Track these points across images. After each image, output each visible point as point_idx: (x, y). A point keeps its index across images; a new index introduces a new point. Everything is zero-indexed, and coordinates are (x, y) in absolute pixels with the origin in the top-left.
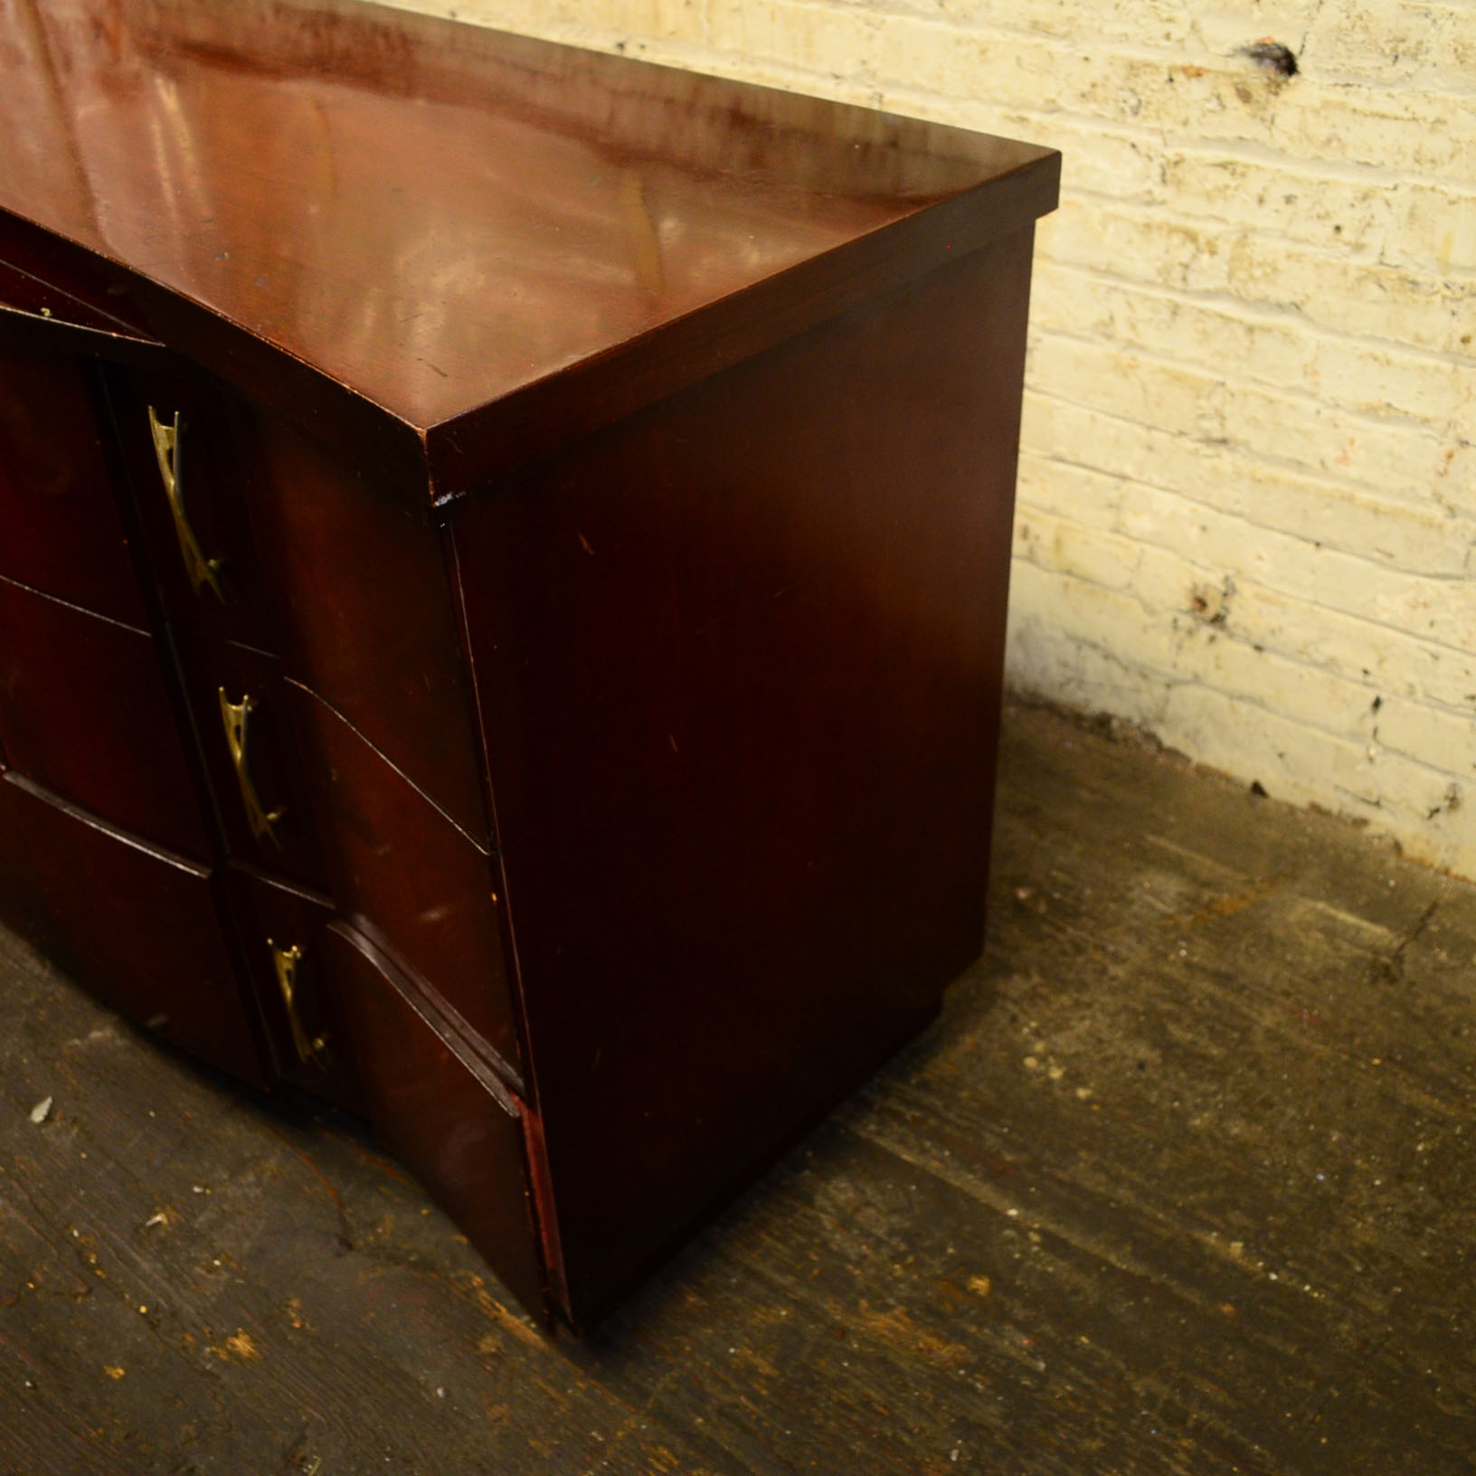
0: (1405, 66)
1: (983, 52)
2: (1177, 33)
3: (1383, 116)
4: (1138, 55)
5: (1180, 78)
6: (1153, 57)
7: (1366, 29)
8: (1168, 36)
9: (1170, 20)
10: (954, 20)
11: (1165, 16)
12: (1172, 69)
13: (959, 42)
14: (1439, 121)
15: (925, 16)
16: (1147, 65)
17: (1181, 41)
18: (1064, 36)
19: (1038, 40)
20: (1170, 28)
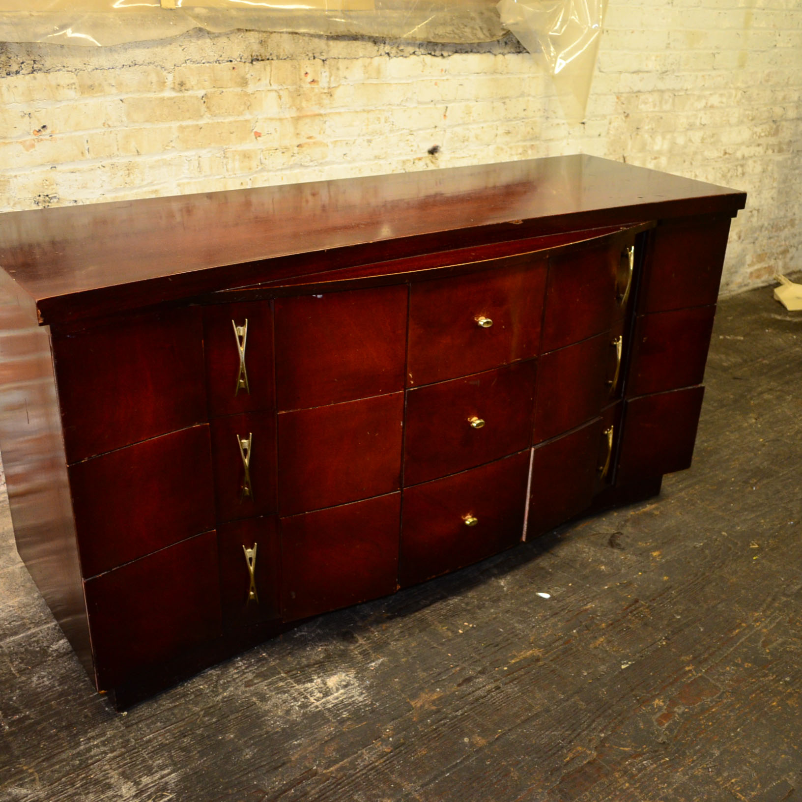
0: (466, 143)
1: (360, 170)
2: (414, 149)
3: (463, 157)
4: (405, 158)
5: (416, 161)
6: (409, 157)
7: (457, 136)
8: (412, 151)
9: (412, 146)
10: (350, 162)
11: (410, 145)
12: (414, 159)
13: (352, 169)
14: (475, 155)
15: (340, 163)
16: (408, 160)
17: (415, 151)
18: (383, 159)
19: (376, 161)
20: (412, 148)
